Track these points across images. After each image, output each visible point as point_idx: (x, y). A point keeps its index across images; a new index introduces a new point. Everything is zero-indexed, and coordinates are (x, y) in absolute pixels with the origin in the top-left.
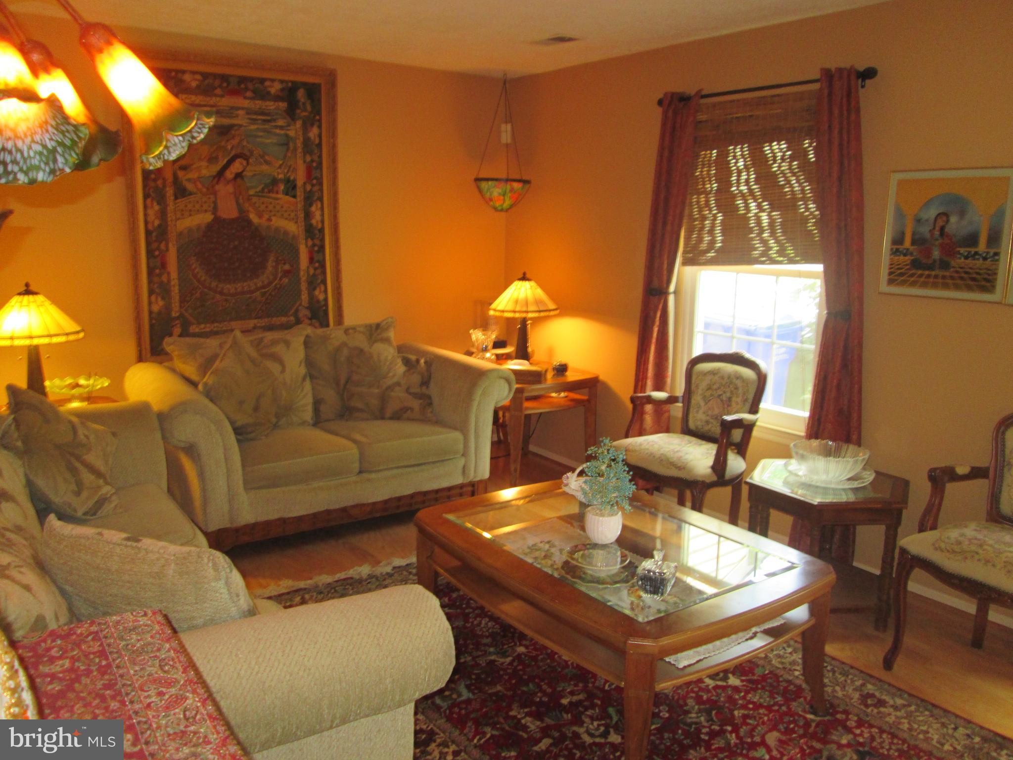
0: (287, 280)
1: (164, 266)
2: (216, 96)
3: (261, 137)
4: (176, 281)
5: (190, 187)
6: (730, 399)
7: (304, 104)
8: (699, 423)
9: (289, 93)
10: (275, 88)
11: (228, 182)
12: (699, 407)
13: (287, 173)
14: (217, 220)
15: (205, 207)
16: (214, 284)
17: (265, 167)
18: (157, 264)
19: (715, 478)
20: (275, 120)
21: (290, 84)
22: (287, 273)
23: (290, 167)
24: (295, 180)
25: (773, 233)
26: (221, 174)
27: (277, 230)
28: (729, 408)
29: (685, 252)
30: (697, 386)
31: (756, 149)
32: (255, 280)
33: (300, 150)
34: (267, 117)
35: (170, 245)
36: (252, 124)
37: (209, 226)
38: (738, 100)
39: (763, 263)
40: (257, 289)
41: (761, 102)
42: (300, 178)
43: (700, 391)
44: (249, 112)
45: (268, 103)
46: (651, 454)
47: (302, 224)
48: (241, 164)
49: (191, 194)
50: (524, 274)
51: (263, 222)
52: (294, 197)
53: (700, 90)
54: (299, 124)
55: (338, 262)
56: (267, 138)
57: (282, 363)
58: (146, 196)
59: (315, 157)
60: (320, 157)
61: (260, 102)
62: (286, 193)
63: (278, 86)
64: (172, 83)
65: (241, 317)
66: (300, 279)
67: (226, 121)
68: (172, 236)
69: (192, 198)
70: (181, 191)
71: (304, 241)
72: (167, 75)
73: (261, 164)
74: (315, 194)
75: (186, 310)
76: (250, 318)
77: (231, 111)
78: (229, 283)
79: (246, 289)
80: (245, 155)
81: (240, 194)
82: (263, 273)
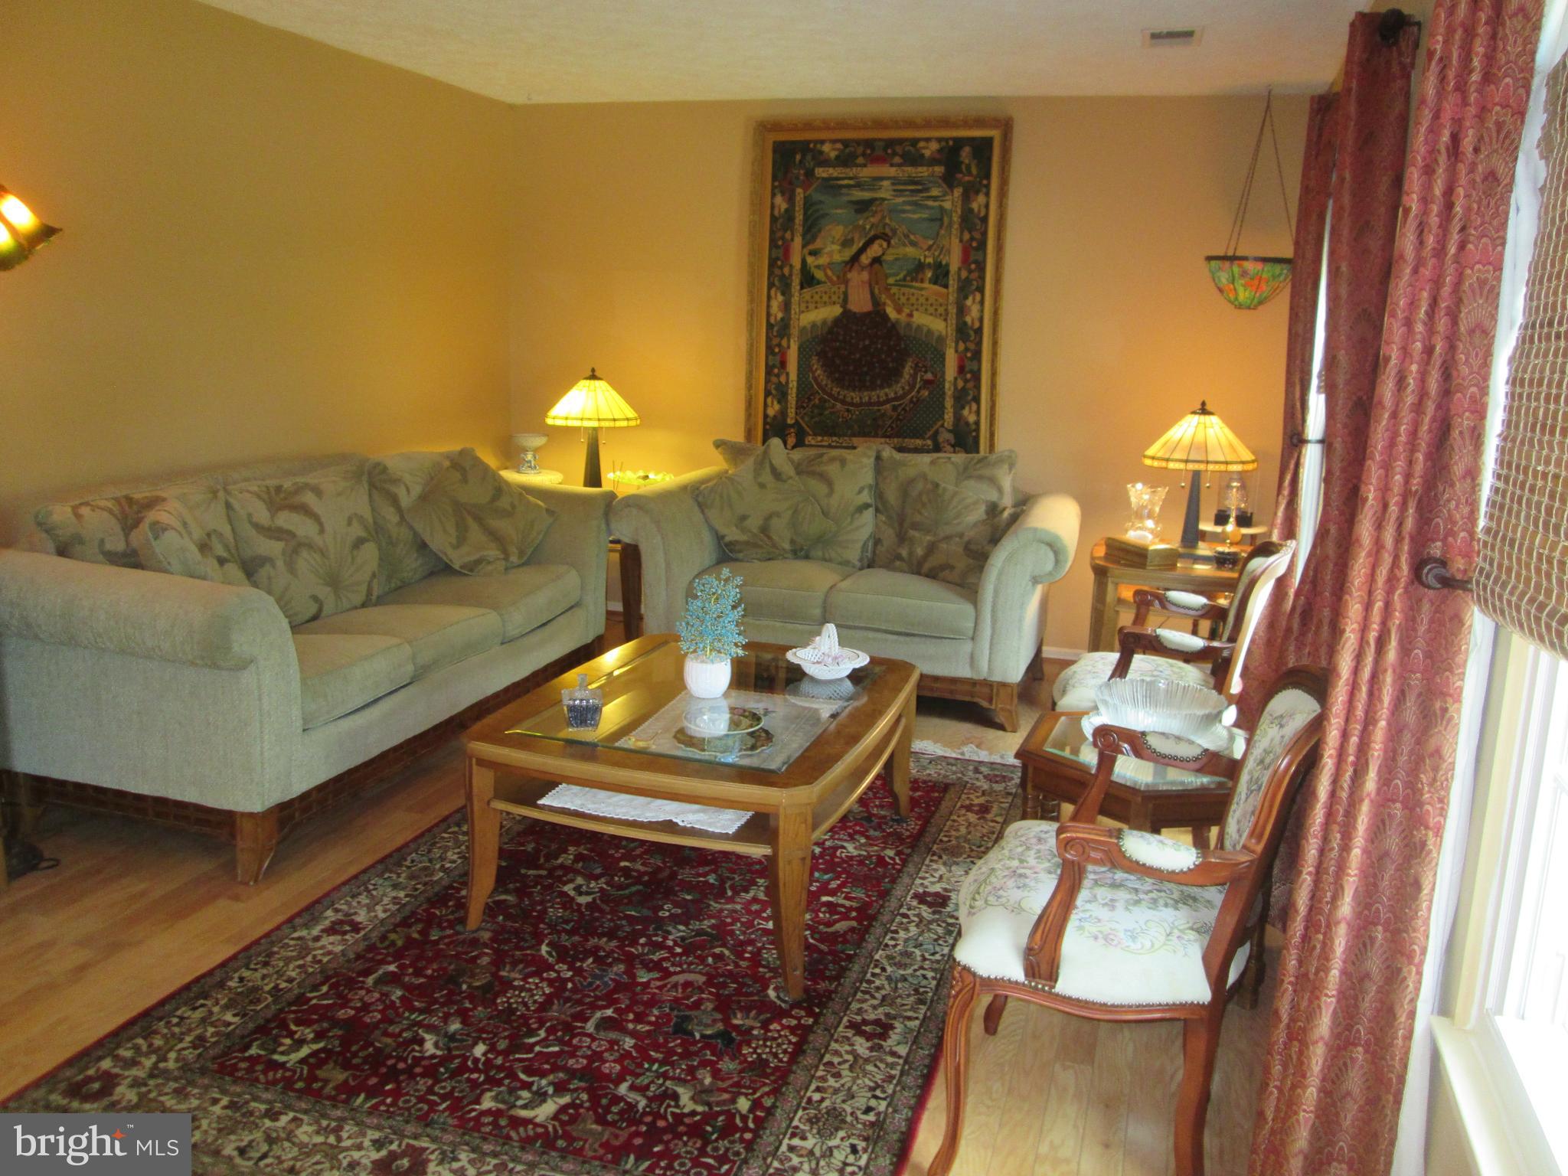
0: (927, 393)
1: (783, 364)
2: (857, 166)
3: (908, 211)
4: (795, 384)
5: (819, 275)
7: (968, 167)
9: (950, 155)
10: (930, 150)
11: (863, 268)
13: (940, 254)
14: (846, 313)
15: (835, 298)
16: (835, 390)
17: (910, 251)
18: (775, 363)
20: (927, 190)
21: (951, 143)
22: (927, 383)
23: (942, 248)
24: (947, 265)
26: (855, 258)
27: (919, 327)
32: (887, 390)
33: (956, 226)
34: (919, 186)
35: (792, 341)
36: (896, 196)
37: (837, 321)
40: (888, 401)
42: (954, 261)
44: (895, 181)
45: (920, 169)
47: (953, 320)
48: (881, 246)
49: (819, 282)
50: (1204, 405)
51: (903, 318)
52: (946, 286)
54: (958, 192)
55: (994, 374)
56: (914, 212)
57: (830, 484)
58: (771, 285)
59: (977, 235)
60: (985, 234)
61: (909, 169)
62: (935, 281)
63: (934, 146)
64: (809, 157)
65: (864, 433)
66: (944, 393)
67: (866, 195)
68: (795, 332)
69: (819, 288)
70: (808, 280)
71: (953, 344)
72: (804, 147)
73: (904, 245)
74: (972, 283)
75: (802, 418)
76: (876, 436)
77: (873, 183)
78: (854, 390)
79: (874, 399)
80: (886, 235)
81: (877, 283)
82: (897, 382)
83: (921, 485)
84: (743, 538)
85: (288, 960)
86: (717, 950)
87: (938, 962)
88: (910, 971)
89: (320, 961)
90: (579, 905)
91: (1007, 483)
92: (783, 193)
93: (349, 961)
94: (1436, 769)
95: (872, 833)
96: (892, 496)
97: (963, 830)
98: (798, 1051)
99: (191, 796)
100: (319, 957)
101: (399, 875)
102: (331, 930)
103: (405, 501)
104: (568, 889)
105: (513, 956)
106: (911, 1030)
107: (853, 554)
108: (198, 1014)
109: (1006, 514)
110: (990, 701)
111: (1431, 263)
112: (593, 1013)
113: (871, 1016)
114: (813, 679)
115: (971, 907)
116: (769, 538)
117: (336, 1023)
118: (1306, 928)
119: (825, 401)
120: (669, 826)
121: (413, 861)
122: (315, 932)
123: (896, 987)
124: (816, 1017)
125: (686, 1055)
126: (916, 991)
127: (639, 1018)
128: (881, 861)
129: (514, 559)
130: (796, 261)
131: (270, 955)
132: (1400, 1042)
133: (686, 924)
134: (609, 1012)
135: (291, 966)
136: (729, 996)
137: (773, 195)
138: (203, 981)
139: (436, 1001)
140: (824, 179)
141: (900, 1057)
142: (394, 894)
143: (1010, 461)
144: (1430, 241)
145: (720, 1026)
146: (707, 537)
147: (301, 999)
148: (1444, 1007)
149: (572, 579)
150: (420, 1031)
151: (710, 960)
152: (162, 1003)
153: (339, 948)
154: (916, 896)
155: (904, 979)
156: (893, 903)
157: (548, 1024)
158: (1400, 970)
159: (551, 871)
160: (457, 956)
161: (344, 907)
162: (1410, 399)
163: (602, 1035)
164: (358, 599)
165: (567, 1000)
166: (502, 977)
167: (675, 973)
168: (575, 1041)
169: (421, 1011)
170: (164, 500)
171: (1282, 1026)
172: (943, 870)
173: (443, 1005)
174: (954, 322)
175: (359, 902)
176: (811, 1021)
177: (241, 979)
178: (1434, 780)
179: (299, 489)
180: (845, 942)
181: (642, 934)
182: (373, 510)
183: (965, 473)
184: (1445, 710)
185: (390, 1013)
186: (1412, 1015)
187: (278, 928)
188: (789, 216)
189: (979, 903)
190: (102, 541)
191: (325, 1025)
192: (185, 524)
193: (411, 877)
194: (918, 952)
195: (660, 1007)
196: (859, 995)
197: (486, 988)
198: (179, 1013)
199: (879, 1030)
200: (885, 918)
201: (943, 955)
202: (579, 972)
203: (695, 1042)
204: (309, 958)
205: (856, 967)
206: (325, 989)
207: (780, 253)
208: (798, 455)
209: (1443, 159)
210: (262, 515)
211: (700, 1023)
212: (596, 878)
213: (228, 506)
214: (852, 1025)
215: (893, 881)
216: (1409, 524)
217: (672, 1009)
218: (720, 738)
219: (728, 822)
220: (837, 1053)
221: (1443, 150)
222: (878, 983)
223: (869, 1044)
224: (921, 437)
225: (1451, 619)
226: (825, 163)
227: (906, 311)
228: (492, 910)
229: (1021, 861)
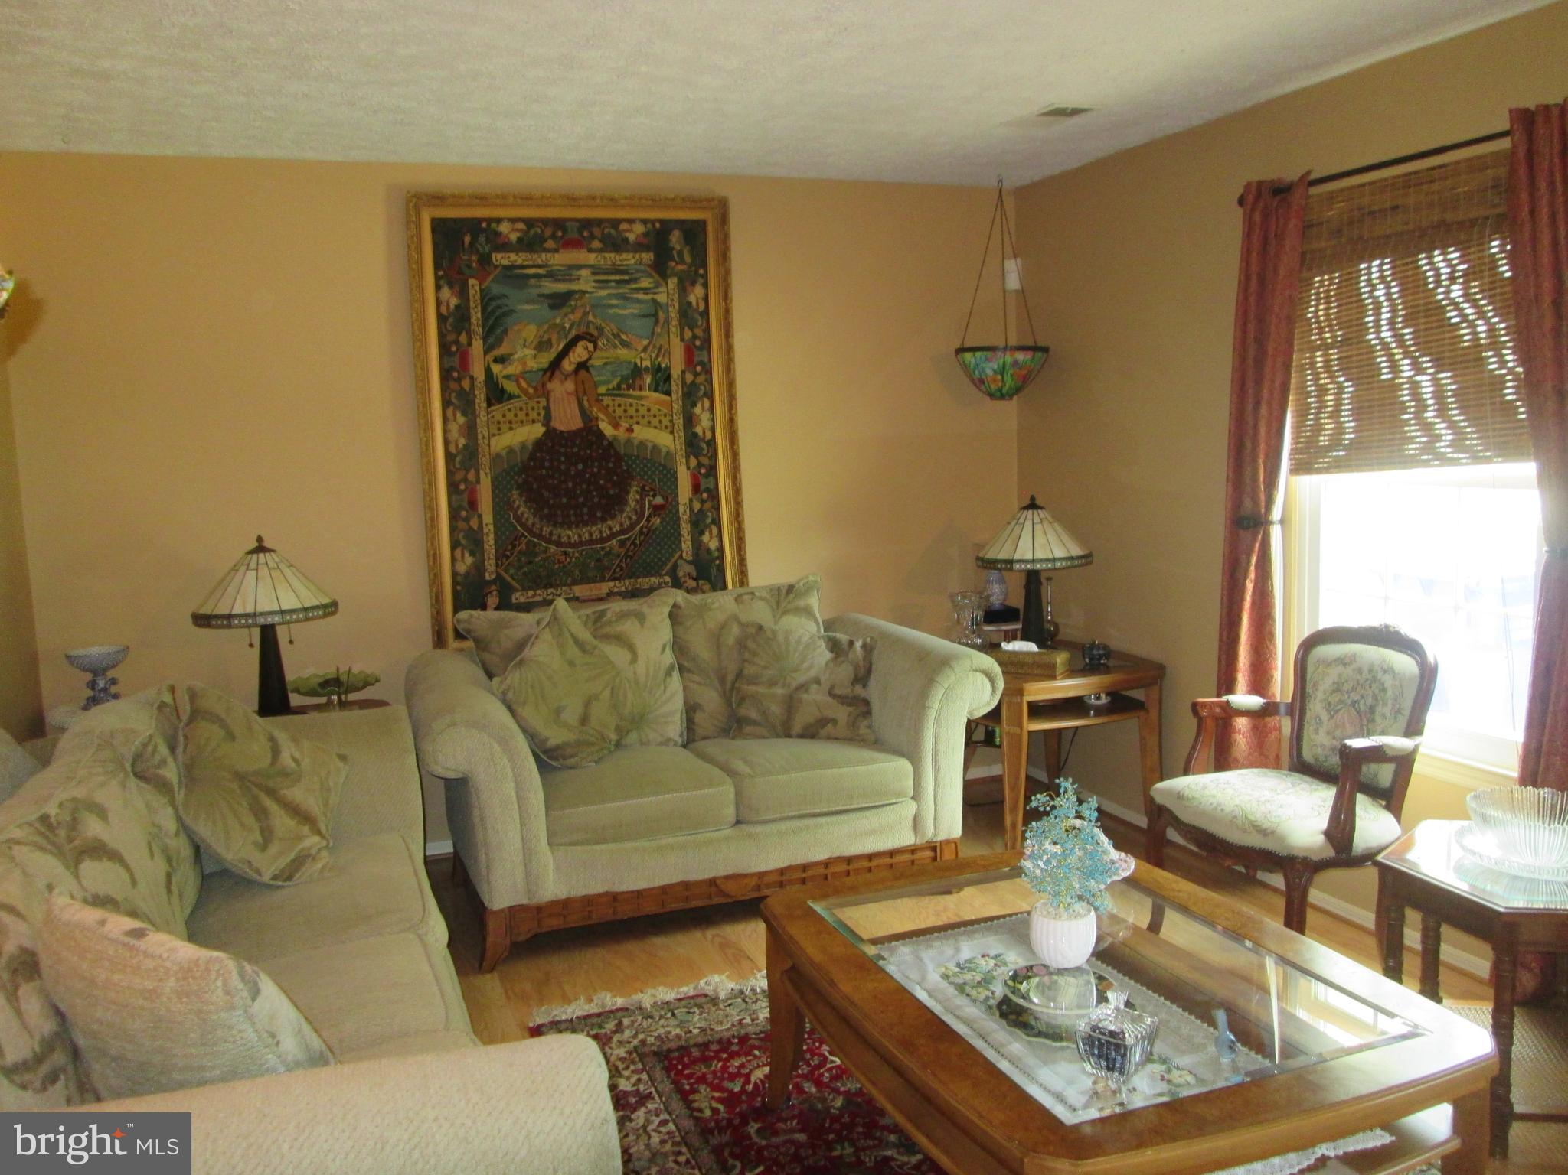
0: (658, 521)
1: (473, 504)
2: (547, 251)
3: (616, 306)
4: (491, 527)
5: (510, 387)
6: (1372, 710)
7: (680, 253)
8: (1319, 751)
9: (658, 237)
10: (634, 233)
11: (566, 377)
12: (1320, 722)
13: (657, 356)
14: (551, 433)
15: (533, 415)
16: (546, 530)
17: (622, 352)
18: (463, 503)
19: (1331, 853)
20: (636, 280)
21: (658, 225)
22: (657, 509)
23: (660, 348)
24: (668, 368)
25: (1442, 410)
26: (556, 364)
27: (642, 444)
28: (1370, 726)
29: (1294, 451)
30: (1315, 685)
31: (1407, 264)
32: (610, 523)
33: (674, 323)
34: (625, 276)
35: (482, 473)
36: (603, 288)
37: (539, 444)
38: (1371, 183)
39: (1426, 464)
40: (613, 536)
41: (1408, 182)
42: (676, 364)
43: (1320, 695)
44: (596, 270)
45: (624, 256)
46: (1219, 805)
47: (680, 432)
48: (586, 348)
49: (511, 397)
50: (1033, 498)
51: (621, 434)
52: (668, 393)
53: (1309, 173)
54: (672, 283)
55: (735, 490)
56: (624, 308)
58: (446, 404)
59: (699, 332)
60: (707, 331)
61: (612, 255)
62: (655, 387)
63: (639, 229)
64: (482, 239)
65: (588, 579)
66: (679, 518)
67: (561, 287)
68: (485, 460)
69: (513, 404)
70: (497, 394)
71: (684, 461)
72: (474, 226)
73: (615, 347)
74: (698, 390)
75: (506, 571)
77: (569, 272)
78: (570, 528)
79: (596, 535)
80: (592, 335)
81: (585, 393)
82: (622, 511)
83: (735, 630)
92: (451, 286)
119: (535, 545)
130: (478, 371)
137: (438, 287)
140: (505, 267)
174: (682, 434)
188: (462, 315)
207: (455, 361)
226: (505, 247)
227: (625, 425)
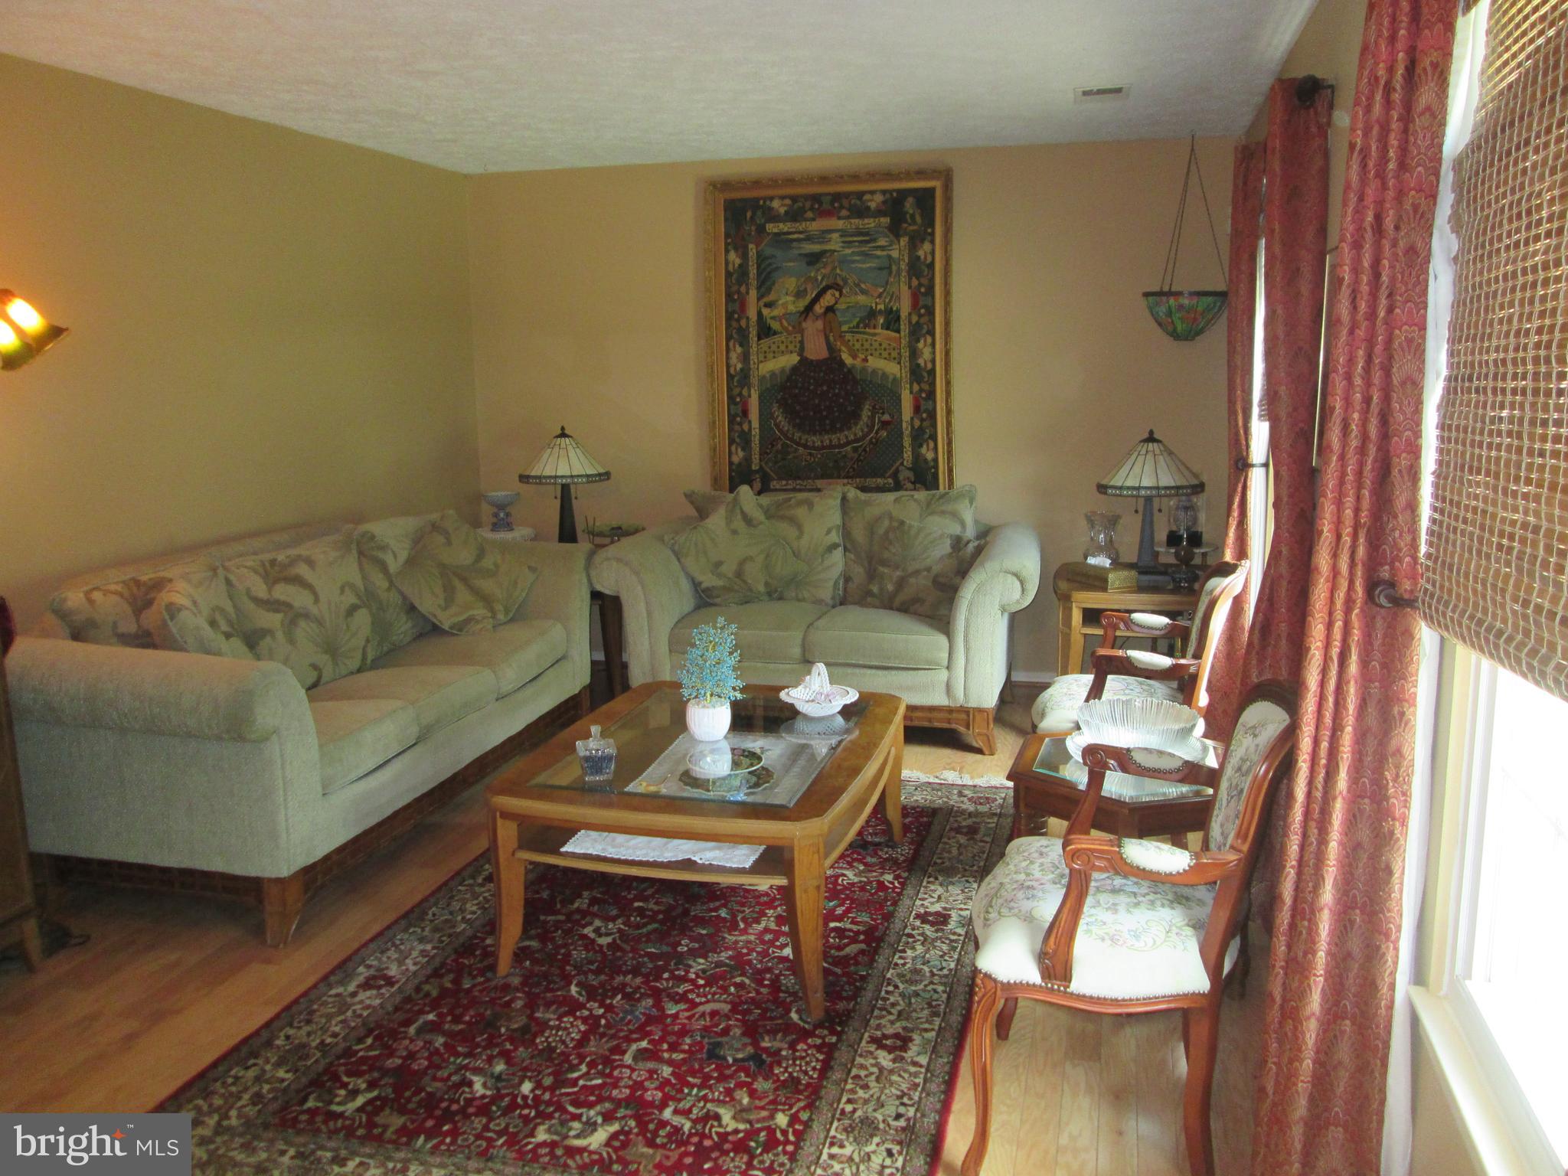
0: (885, 434)
1: (745, 413)
2: (806, 220)
3: (858, 261)
4: (758, 431)
5: (775, 325)
7: (913, 216)
9: (894, 205)
10: (875, 202)
11: (817, 318)
13: (890, 301)
14: (804, 361)
15: (791, 347)
16: (797, 436)
17: (862, 299)
18: (738, 411)
20: (874, 240)
21: (895, 194)
22: (885, 424)
23: (892, 295)
24: (898, 311)
26: (809, 308)
27: (874, 372)
32: (846, 433)
33: (904, 274)
34: (868, 237)
35: (752, 391)
36: (848, 248)
37: (795, 369)
40: (848, 443)
42: (905, 307)
44: (844, 233)
45: (866, 221)
47: (906, 363)
48: (834, 295)
50: (1151, 432)
51: (858, 363)
52: (898, 331)
54: (904, 241)
55: (949, 412)
56: (864, 262)
57: (800, 527)
58: (729, 338)
59: (924, 281)
60: (932, 279)
61: (857, 221)
62: (887, 326)
63: (879, 198)
64: (759, 213)
65: (825, 476)
66: (902, 433)
67: (816, 248)
68: (754, 381)
69: (776, 338)
70: (765, 331)
71: (908, 386)
72: (754, 204)
73: (856, 294)
74: (922, 328)
75: (766, 463)
76: (839, 477)
77: (823, 236)
78: (815, 434)
79: (835, 442)
80: (838, 285)
81: (831, 331)
82: (856, 424)
83: (886, 523)
84: (720, 583)
85: (329, 1017)
86: (738, 980)
87: (946, 976)
88: (921, 986)
89: (360, 1016)
90: (601, 946)
91: (968, 516)
92: (736, 249)
93: (388, 1013)
94: (1398, 767)
95: (869, 859)
96: (859, 534)
97: (955, 851)
98: (826, 1068)
99: (218, 865)
100: (359, 1012)
101: (423, 929)
102: (367, 985)
103: (393, 567)
104: (588, 931)
105: (544, 998)
106: (929, 1041)
107: (826, 593)
108: (251, 1073)
109: (971, 547)
110: (968, 727)
111: (1364, 324)
112: (629, 1046)
113: (890, 1031)
114: (806, 717)
115: (986, 919)
116: (745, 582)
117: (385, 1072)
118: (1293, 917)
119: (788, 446)
120: (688, 864)
121: (434, 915)
122: (352, 988)
123: (910, 1003)
124: (839, 1034)
125: (723, 1078)
126: (930, 1005)
127: (673, 1048)
128: (881, 886)
129: (501, 617)
130: (752, 313)
131: (312, 1013)
132: (1383, 1011)
133: (705, 957)
134: (644, 1044)
135: (334, 1022)
136: (755, 1021)
137: (727, 251)
138: (250, 1042)
139: (478, 1045)
140: (776, 234)
141: (921, 1066)
142: (421, 947)
143: (970, 496)
144: (1363, 306)
145: (750, 1050)
146: (685, 585)
147: (348, 1052)
148: (1419, 977)
149: (557, 631)
150: (468, 1074)
151: (732, 989)
152: (215, 1065)
153: (378, 1001)
154: (918, 916)
155: (916, 994)
156: (897, 925)
157: (588, 1059)
158: (1378, 948)
159: (569, 916)
160: (493, 1001)
161: (375, 963)
162: (1354, 443)
163: (641, 1065)
164: (355, 664)
165: (603, 1035)
166: (538, 1018)
167: (701, 1003)
168: (616, 1073)
169: (466, 1056)
170: (170, 580)
171: (1276, 1007)
172: (940, 890)
173: (485, 1048)
174: (908, 364)
175: (389, 958)
176: (834, 1039)
177: (288, 1037)
178: (1397, 775)
179: (293, 561)
180: (857, 963)
181: (664, 969)
182: (364, 578)
183: (928, 509)
184: (1402, 714)
185: (436, 1059)
186: (1392, 987)
187: (315, 986)
188: (743, 271)
189: (993, 915)
190: (115, 624)
191: (376, 1075)
192: (195, 603)
193: (436, 930)
194: (926, 969)
195: (691, 1036)
196: (876, 1012)
197: (525, 1030)
198: (233, 1073)
199: (899, 1043)
200: (892, 938)
201: (950, 970)
202: (609, 1008)
203: (729, 1066)
204: (349, 1013)
205: (871, 987)
206: (369, 1041)
207: (737, 307)
208: (766, 500)
209: (1369, 235)
210: (261, 590)
211: (731, 1047)
212: (614, 919)
213: (228, 582)
214: (873, 1040)
215: (895, 903)
216: (1361, 551)
217: (703, 1037)
218: (724, 779)
219: (743, 857)
220: (862, 1067)
221: (1369, 229)
222: (892, 999)
223: (892, 1056)
224: (882, 476)
225: (1403, 634)
226: (775, 218)
227: (861, 356)
228: (520, 954)
229: (1028, 875)
